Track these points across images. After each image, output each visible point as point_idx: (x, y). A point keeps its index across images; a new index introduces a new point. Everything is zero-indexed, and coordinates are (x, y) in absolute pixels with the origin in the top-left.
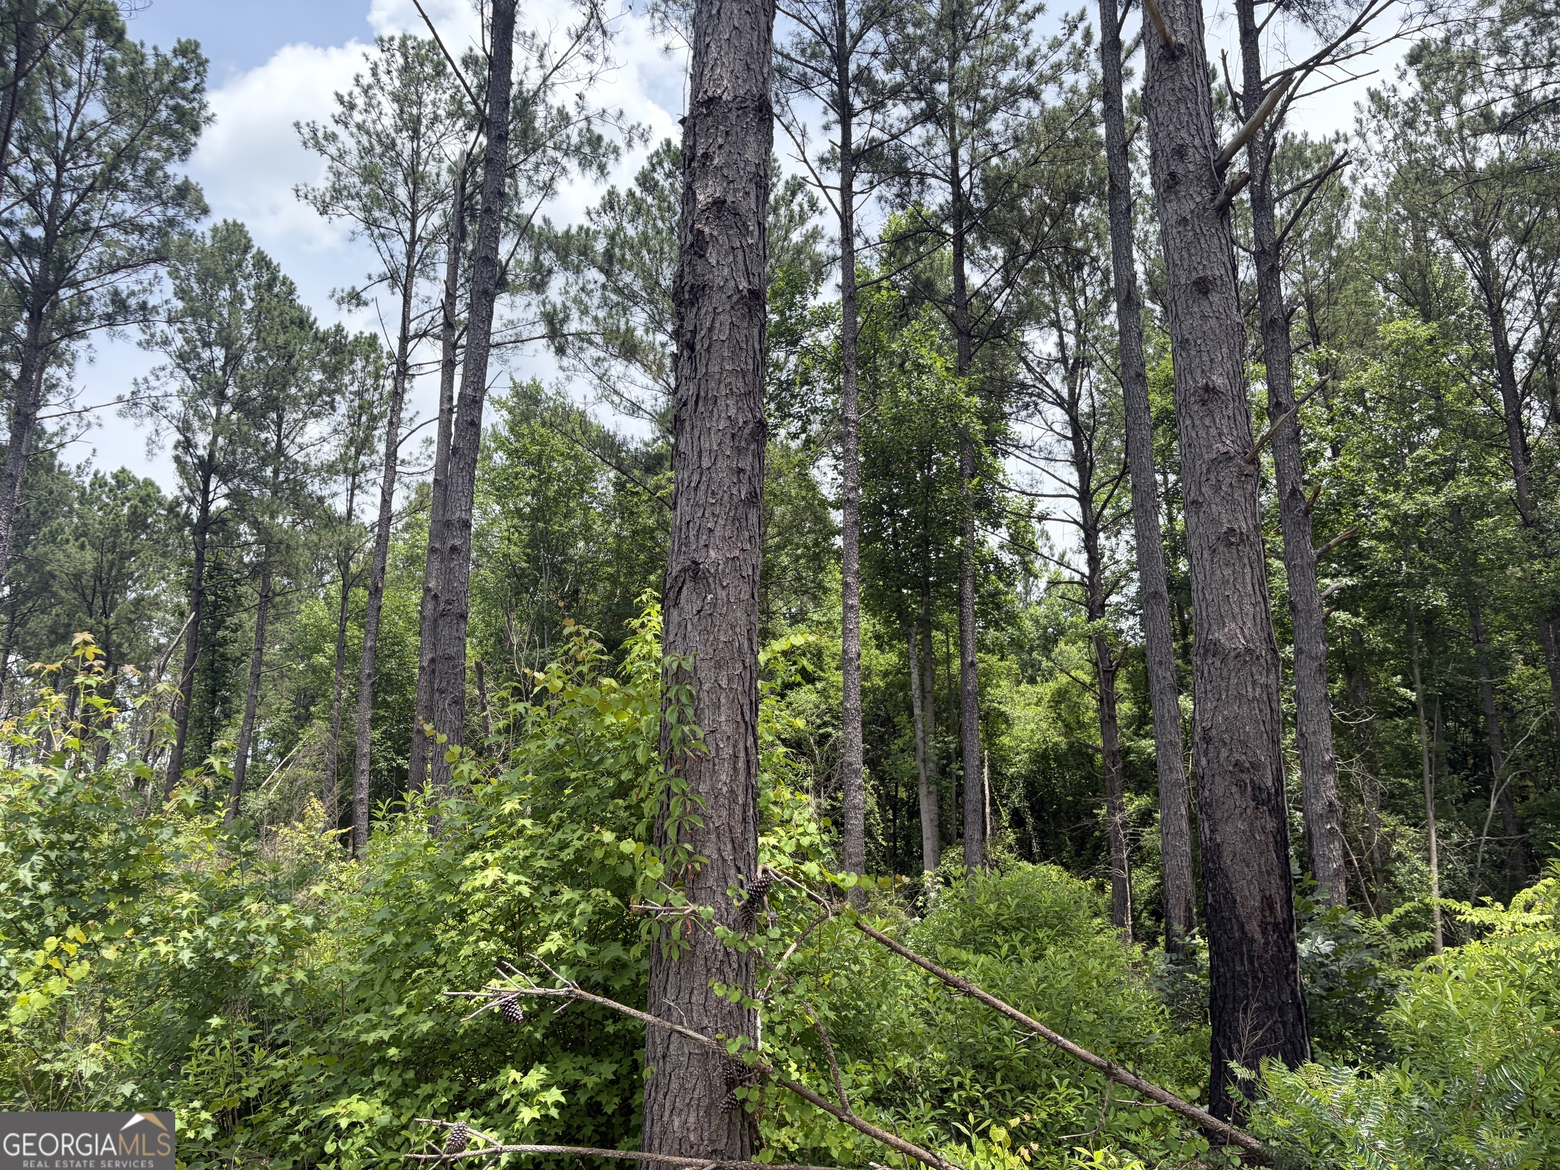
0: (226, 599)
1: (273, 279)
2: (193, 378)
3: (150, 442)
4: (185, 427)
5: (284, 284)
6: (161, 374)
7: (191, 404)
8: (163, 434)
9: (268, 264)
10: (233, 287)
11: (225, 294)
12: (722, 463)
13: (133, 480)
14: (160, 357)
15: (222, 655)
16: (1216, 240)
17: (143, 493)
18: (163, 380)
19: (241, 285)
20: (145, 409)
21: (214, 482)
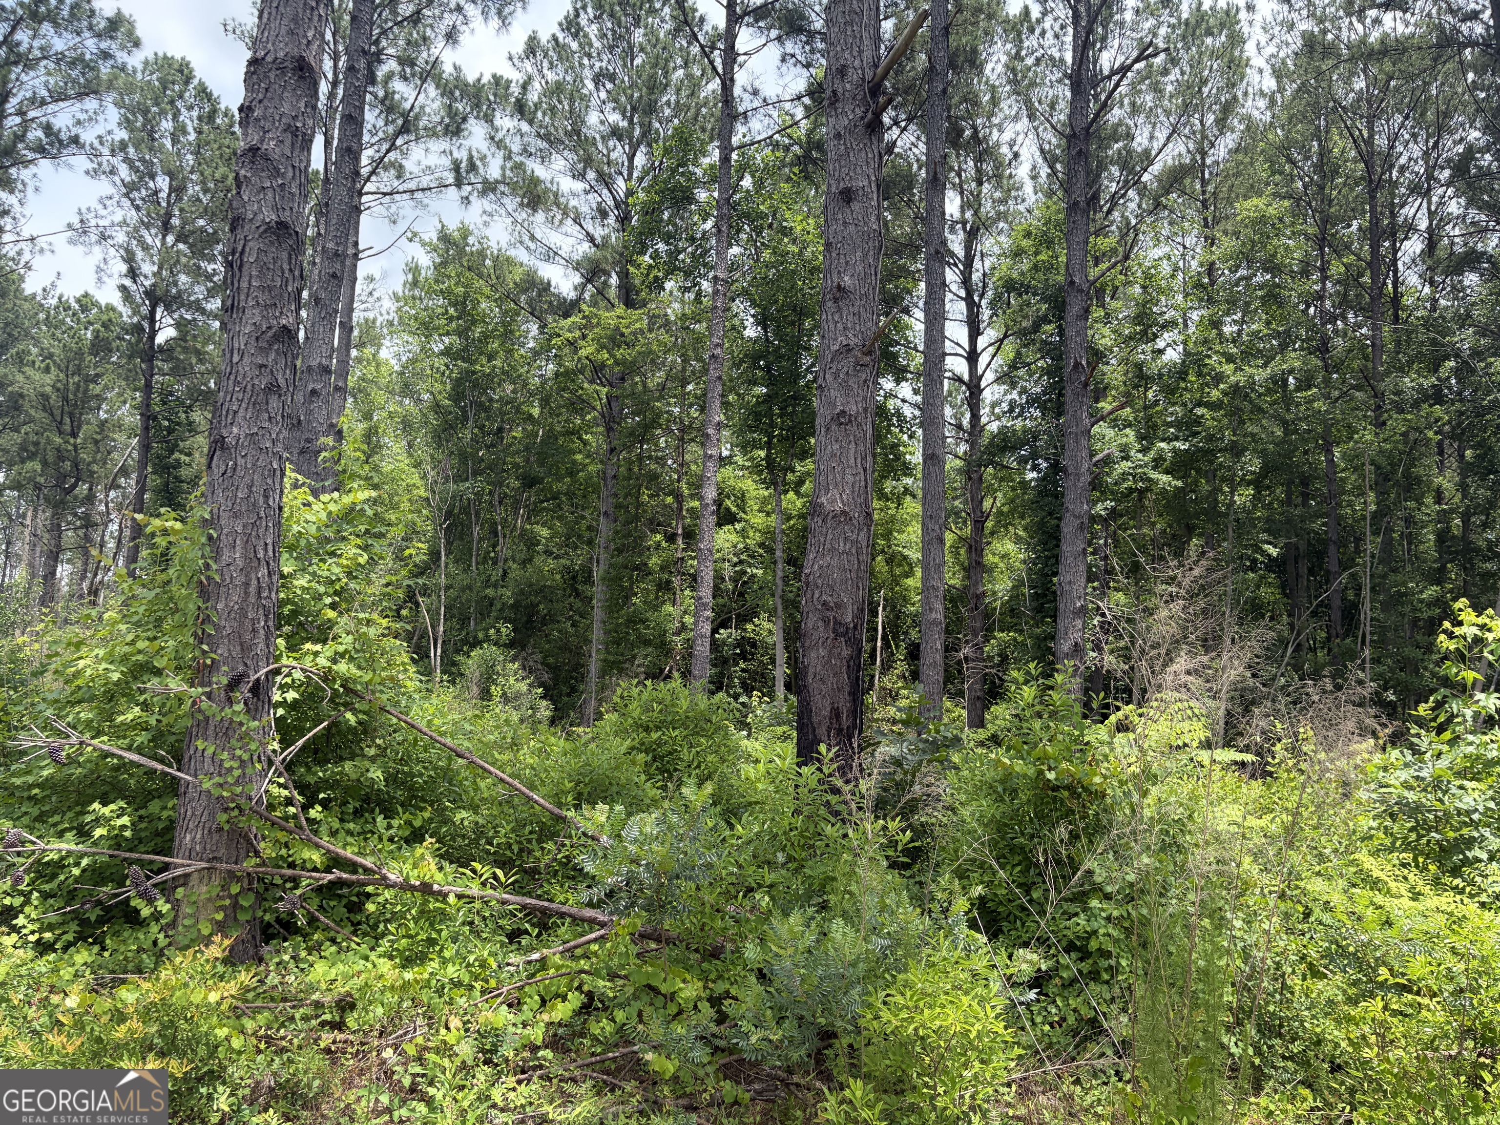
0: (178, 424)
1: (214, 111)
2: (138, 208)
3: (99, 270)
4: (129, 258)
5: (226, 115)
6: (108, 203)
7: (134, 234)
8: (111, 262)
9: (209, 96)
10: (175, 117)
11: (167, 125)
12: (246, 360)
13: (96, 304)
14: (105, 187)
15: (176, 477)
16: (863, 155)
17: (105, 317)
18: (110, 209)
19: (184, 114)
20: (94, 238)
21: (159, 311)
